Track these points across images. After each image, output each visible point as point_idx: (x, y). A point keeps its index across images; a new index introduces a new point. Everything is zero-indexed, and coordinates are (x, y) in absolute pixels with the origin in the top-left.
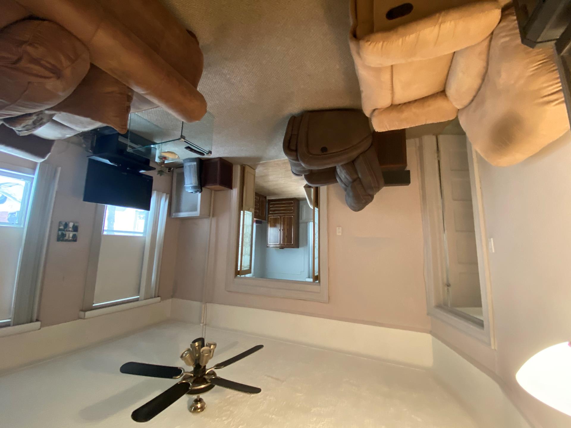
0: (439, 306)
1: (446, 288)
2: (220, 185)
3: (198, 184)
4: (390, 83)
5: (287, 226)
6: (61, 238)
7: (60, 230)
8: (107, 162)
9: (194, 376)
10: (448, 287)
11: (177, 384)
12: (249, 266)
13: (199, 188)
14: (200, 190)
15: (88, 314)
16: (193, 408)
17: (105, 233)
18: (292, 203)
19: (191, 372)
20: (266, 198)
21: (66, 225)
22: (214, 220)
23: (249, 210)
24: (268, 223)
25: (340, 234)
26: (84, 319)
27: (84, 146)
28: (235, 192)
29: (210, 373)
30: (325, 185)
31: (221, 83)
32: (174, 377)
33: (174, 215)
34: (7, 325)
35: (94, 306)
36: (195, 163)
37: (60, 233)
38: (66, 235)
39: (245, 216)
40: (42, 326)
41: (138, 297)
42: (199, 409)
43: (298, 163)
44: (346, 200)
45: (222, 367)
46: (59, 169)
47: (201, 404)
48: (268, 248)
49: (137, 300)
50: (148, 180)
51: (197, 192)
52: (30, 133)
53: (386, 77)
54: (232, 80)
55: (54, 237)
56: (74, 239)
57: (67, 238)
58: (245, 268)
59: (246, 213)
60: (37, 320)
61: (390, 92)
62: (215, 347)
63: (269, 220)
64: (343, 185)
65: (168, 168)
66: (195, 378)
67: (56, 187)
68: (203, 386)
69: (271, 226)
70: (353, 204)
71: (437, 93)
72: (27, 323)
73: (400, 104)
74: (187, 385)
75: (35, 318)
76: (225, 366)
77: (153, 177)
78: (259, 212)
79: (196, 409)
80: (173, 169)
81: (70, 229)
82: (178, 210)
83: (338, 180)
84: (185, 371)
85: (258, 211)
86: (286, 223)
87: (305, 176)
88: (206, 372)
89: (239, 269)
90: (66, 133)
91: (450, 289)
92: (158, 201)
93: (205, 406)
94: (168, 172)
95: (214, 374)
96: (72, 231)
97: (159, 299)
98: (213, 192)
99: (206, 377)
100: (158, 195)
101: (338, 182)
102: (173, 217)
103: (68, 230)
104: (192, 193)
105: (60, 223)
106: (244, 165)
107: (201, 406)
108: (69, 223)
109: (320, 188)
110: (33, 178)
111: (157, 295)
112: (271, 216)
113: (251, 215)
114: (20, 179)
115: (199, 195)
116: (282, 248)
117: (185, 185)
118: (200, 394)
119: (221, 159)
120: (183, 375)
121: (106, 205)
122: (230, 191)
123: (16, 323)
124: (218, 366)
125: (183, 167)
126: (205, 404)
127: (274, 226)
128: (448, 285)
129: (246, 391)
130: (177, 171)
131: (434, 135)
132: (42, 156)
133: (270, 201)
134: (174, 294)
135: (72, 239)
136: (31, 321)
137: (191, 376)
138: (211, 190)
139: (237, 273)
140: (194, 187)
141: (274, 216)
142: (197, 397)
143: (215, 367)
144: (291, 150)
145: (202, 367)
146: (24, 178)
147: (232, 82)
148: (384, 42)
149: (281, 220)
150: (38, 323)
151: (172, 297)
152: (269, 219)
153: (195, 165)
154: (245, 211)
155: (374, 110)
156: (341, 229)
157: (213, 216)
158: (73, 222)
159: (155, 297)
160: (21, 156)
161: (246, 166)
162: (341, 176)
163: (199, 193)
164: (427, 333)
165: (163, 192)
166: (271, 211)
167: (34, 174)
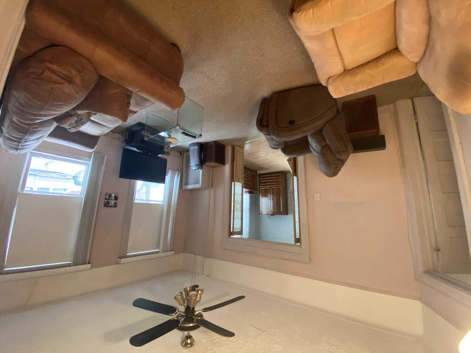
0: (428, 272)
1: (435, 253)
2: (215, 162)
3: (199, 163)
4: (336, 49)
5: (276, 195)
6: (107, 205)
7: (106, 199)
8: (135, 149)
9: (185, 315)
10: (437, 252)
11: (170, 320)
12: (240, 229)
13: (199, 166)
14: (201, 167)
15: (123, 260)
16: (184, 343)
17: (136, 201)
18: (280, 176)
19: (183, 312)
20: (256, 172)
21: (110, 195)
22: (212, 191)
23: (238, 181)
24: (260, 194)
25: (319, 199)
26: (120, 264)
27: (121, 140)
28: (227, 168)
29: (198, 315)
30: (302, 155)
31: (204, 80)
32: (170, 314)
33: (184, 187)
34: (69, 265)
35: (128, 255)
36: (197, 147)
37: (106, 201)
38: (110, 202)
39: (236, 186)
40: (92, 267)
41: (158, 250)
42: (188, 345)
43: (271, 137)
44: (320, 167)
45: (208, 311)
46: (106, 156)
47: (191, 340)
48: (261, 215)
49: (157, 252)
50: (164, 162)
51: (199, 169)
52: (77, 130)
53: (330, 43)
54: (210, 76)
55: (102, 204)
56: (115, 205)
57: (110, 204)
58: (237, 230)
59: (237, 184)
60: (89, 263)
61: (339, 58)
62: (202, 293)
63: (261, 191)
64: (316, 154)
65: (180, 153)
66: (186, 317)
67: (104, 168)
68: (191, 325)
69: (262, 196)
70: (325, 170)
71: (391, 51)
72: (82, 264)
73: (353, 68)
74: (178, 321)
75: (87, 261)
76: (210, 310)
77: (167, 160)
78: (251, 185)
79: (187, 344)
80: (183, 153)
81: (113, 198)
82: (187, 184)
83: (312, 150)
84: (179, 310)
85: (250, 183)
86: (275, 194)
87: (281, 148)
88: (195, 313)
89: (232, 231)
90: (104, 130)
91: (440, 254)
92: (172, 177)
93: (194, 343)
94: (179, 155)
95: (201, 316)
96: (114, 200)
97: (173, 252)
98: (211, 168)
99: (194, 317)
100: (172, 173)
101: (312, 152)
102: (183, 189)
103: (111, 199)
104: (196, 169)
105: (106, 194)
106: (234, 145)
107: (190, 341)
108: (112, 194)
109: (298, 158)
110: (89, 164)
111: (172, 250)
112: (262, 187)
113: (241, 185)
114: (82, 164)
115: (201, 171)
116: (273, 215)
117: (190, 164)
118: (190, 331)
119: (215, 142)
120: (177, 313)
121: (136, 181)
122: (223, 166)
123: (75, 264)
124: (206, 310)
125: (188, 151)
126: (194, 341)
127: (265, 196)
128: (438, 250)
129: (220, 334)
130: (185, 154)
131: (408, 99)
132: (92, 147)
133: (260, 175)
134: (184, 250)
135: (114, 206)
136: (85, 264)
137: (183, 315)
138: (210, 166)
139: (231, 234)
140: (197, 165)
141: (264, 187)
142: (188, 333)
143: (203, 310)
144: (263, 126)
145: (191, 309)
146: (85, 164)
147: (211, 78)
148: (314, 8)
149: (270, 191)
150: (89, 266)
151: (184, 251)
152: (261, 189)
153: (197, 148)
154: (236, 183)
155: (329, 78)
156: (319, 195)
157: (212, 187)
158: (114, 193)
159: (170, 251)
160: (79, 148)
161: (236, 146)
162: (313, 145)
163: (201, 169)
164: (416, 300)
165: (176, 171)
166: (262, 183)
167: (90, 161)
